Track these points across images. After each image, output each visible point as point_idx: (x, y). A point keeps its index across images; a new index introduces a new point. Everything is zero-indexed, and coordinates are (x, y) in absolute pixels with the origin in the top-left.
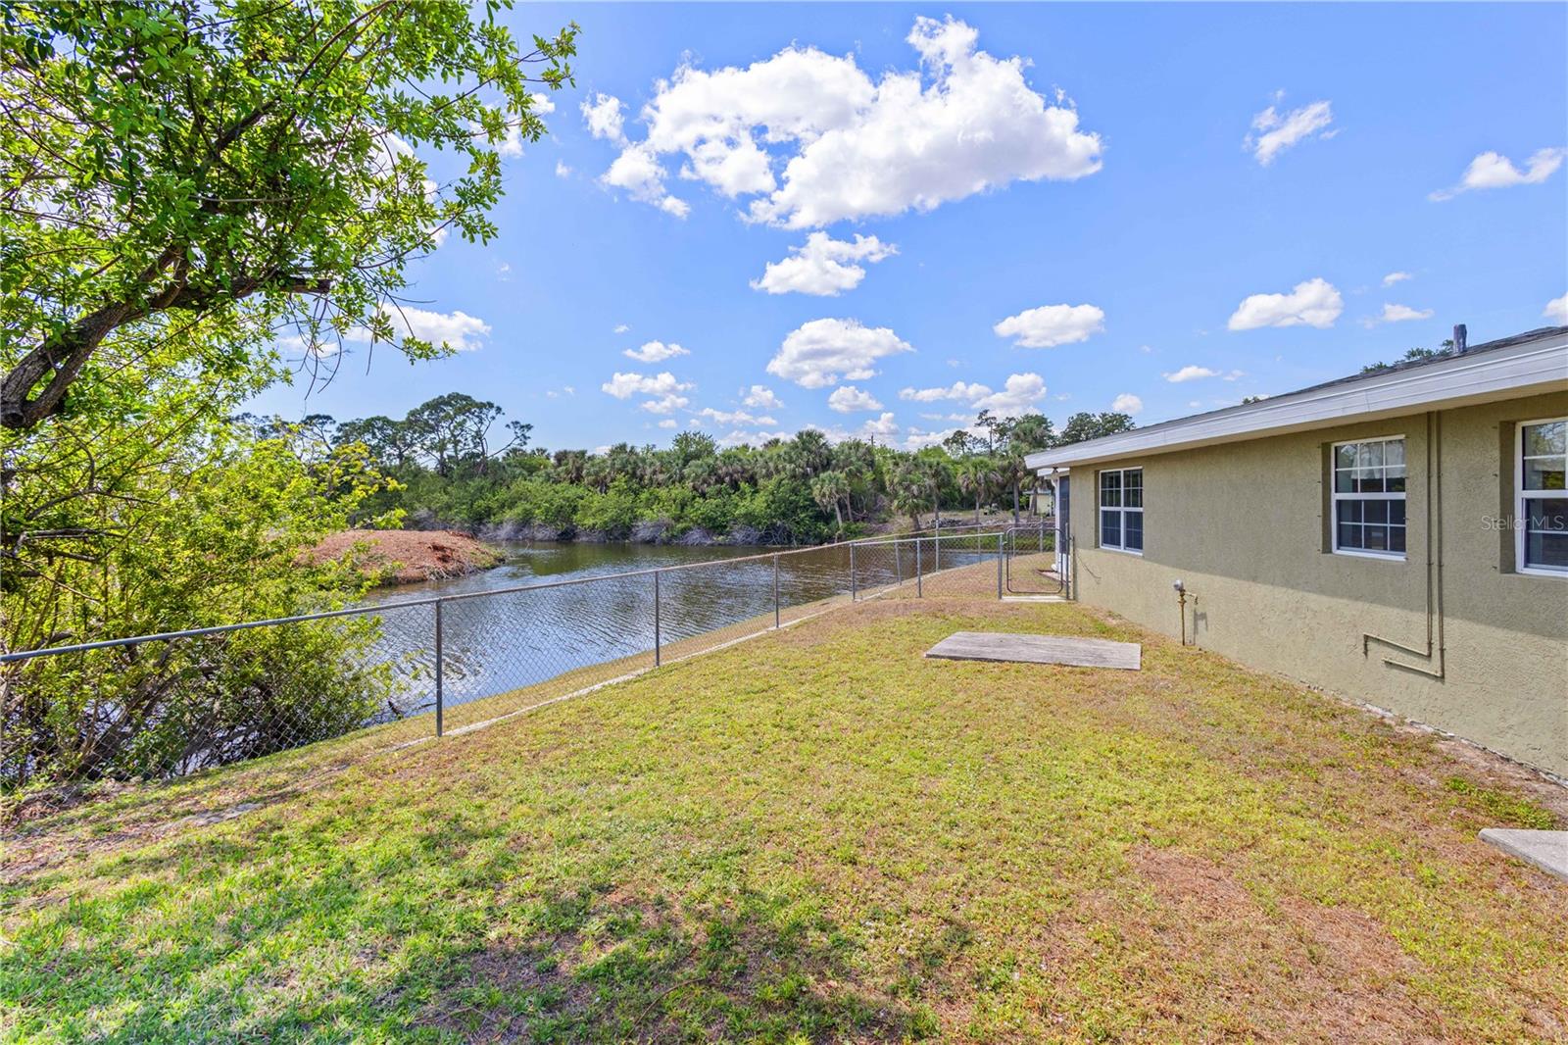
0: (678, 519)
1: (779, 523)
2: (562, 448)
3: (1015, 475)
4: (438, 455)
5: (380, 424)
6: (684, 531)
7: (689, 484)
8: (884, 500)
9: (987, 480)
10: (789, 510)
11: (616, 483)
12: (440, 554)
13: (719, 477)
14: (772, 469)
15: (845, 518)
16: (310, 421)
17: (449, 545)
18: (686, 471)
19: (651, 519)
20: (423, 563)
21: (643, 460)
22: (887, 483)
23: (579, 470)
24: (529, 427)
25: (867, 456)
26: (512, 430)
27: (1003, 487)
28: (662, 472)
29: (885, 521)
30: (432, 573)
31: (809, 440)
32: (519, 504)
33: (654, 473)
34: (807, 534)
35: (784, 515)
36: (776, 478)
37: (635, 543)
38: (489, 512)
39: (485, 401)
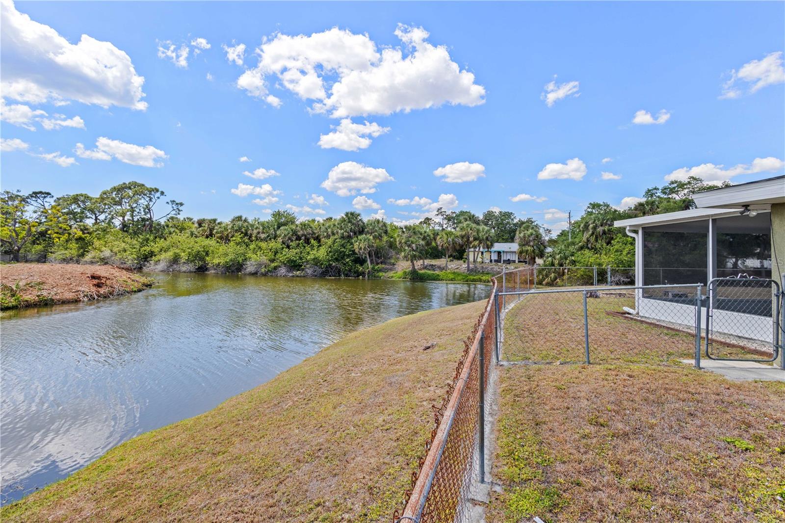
0: (272, 261)
1: (334, 264)
2: (202, 218)
3: (468, 239)
4: (121, 218)
5: (82, 198)
6: (275, 268)
7: (280, 240)
8: (393, 253)
9: (454, 243)
10: (340, 256)
11: (234, 238)
12: (96, 281)
13: (298, 236)
14: (330, 233)
15: (372, 262)
16: (35, 195)
17: (105, 275)
18: (278, 233)
19: (255, 259)
20: (80, 288)
21: (252, 226)
22: (398, 243)
23: (211, 230)
24: (181, 204)
25: (383, 229)
26: (170, 206)
27: (461, 246)
28: (263, 233)
29: (394, 264)
30: (87, 296)
31: (352, 217)
32: (171, 249)
33: (259, 233)
34: (350, 271)
35: (337, 260)
36: (332, 238)
37: (245, 274)
38: (152, 254)
39: (153, 187)
